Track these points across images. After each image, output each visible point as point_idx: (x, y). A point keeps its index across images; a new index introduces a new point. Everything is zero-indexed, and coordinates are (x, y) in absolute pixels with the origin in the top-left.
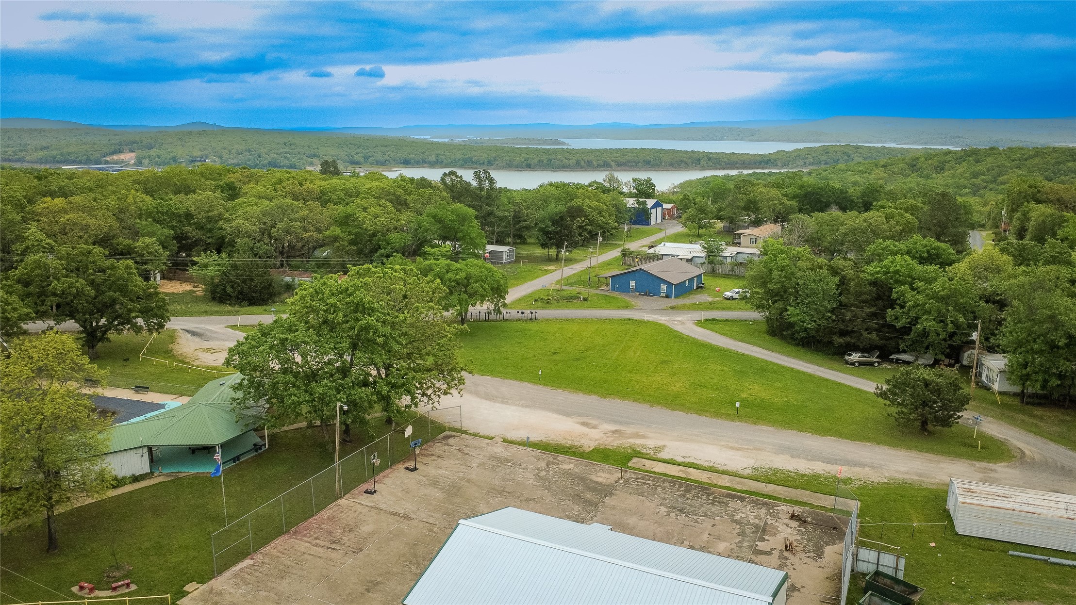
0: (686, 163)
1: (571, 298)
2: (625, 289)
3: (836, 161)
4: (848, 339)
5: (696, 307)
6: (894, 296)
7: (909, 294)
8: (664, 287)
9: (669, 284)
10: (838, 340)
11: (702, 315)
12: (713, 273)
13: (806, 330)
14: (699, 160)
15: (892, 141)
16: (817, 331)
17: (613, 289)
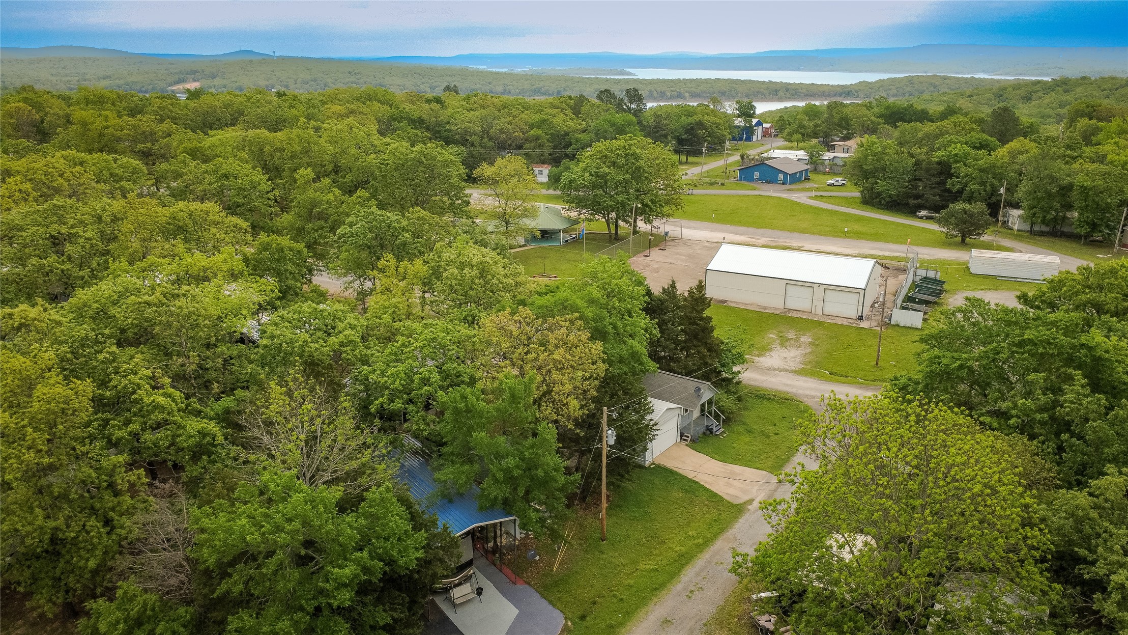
0: (763, 94)
1: (711, 184)
2: (751, 179)
3: (922, 93)
4: (919, 201)
5: (805, 190)
6: (953, 171)
7: (963, 169)
8: (781, 176)
9: (785, 174)
10: (912, 202)
11: (813, 194)
12: (815, 170)
13: (890, 197)
14: (776, 91)
15: (984, 72)
16: (898, 196)
17: (740, 179)
